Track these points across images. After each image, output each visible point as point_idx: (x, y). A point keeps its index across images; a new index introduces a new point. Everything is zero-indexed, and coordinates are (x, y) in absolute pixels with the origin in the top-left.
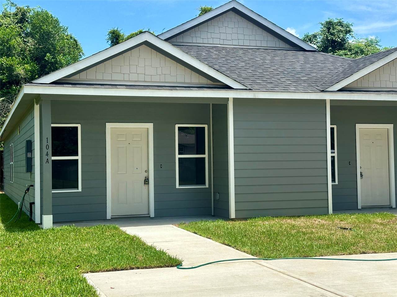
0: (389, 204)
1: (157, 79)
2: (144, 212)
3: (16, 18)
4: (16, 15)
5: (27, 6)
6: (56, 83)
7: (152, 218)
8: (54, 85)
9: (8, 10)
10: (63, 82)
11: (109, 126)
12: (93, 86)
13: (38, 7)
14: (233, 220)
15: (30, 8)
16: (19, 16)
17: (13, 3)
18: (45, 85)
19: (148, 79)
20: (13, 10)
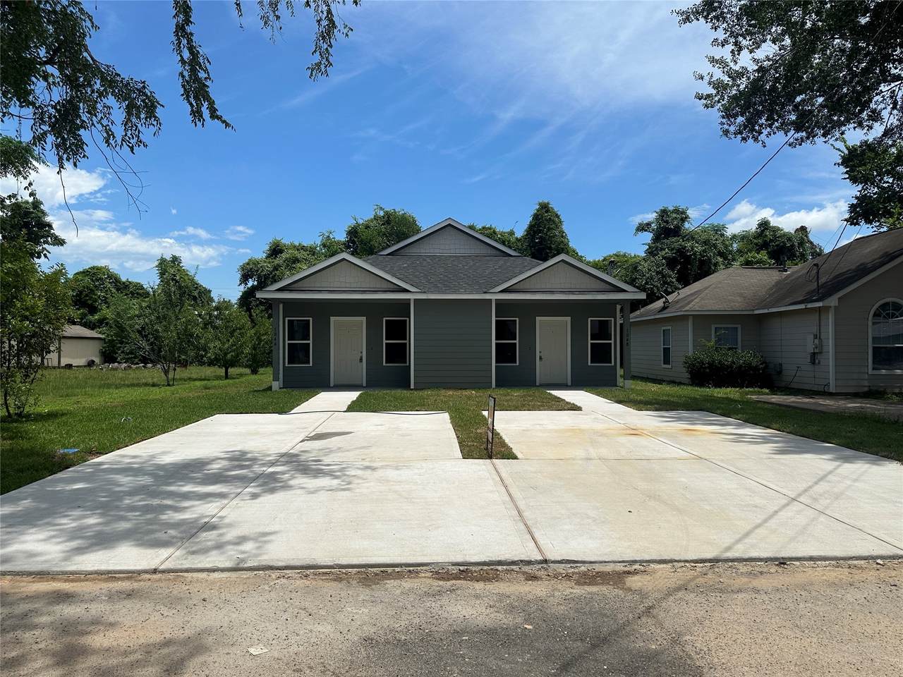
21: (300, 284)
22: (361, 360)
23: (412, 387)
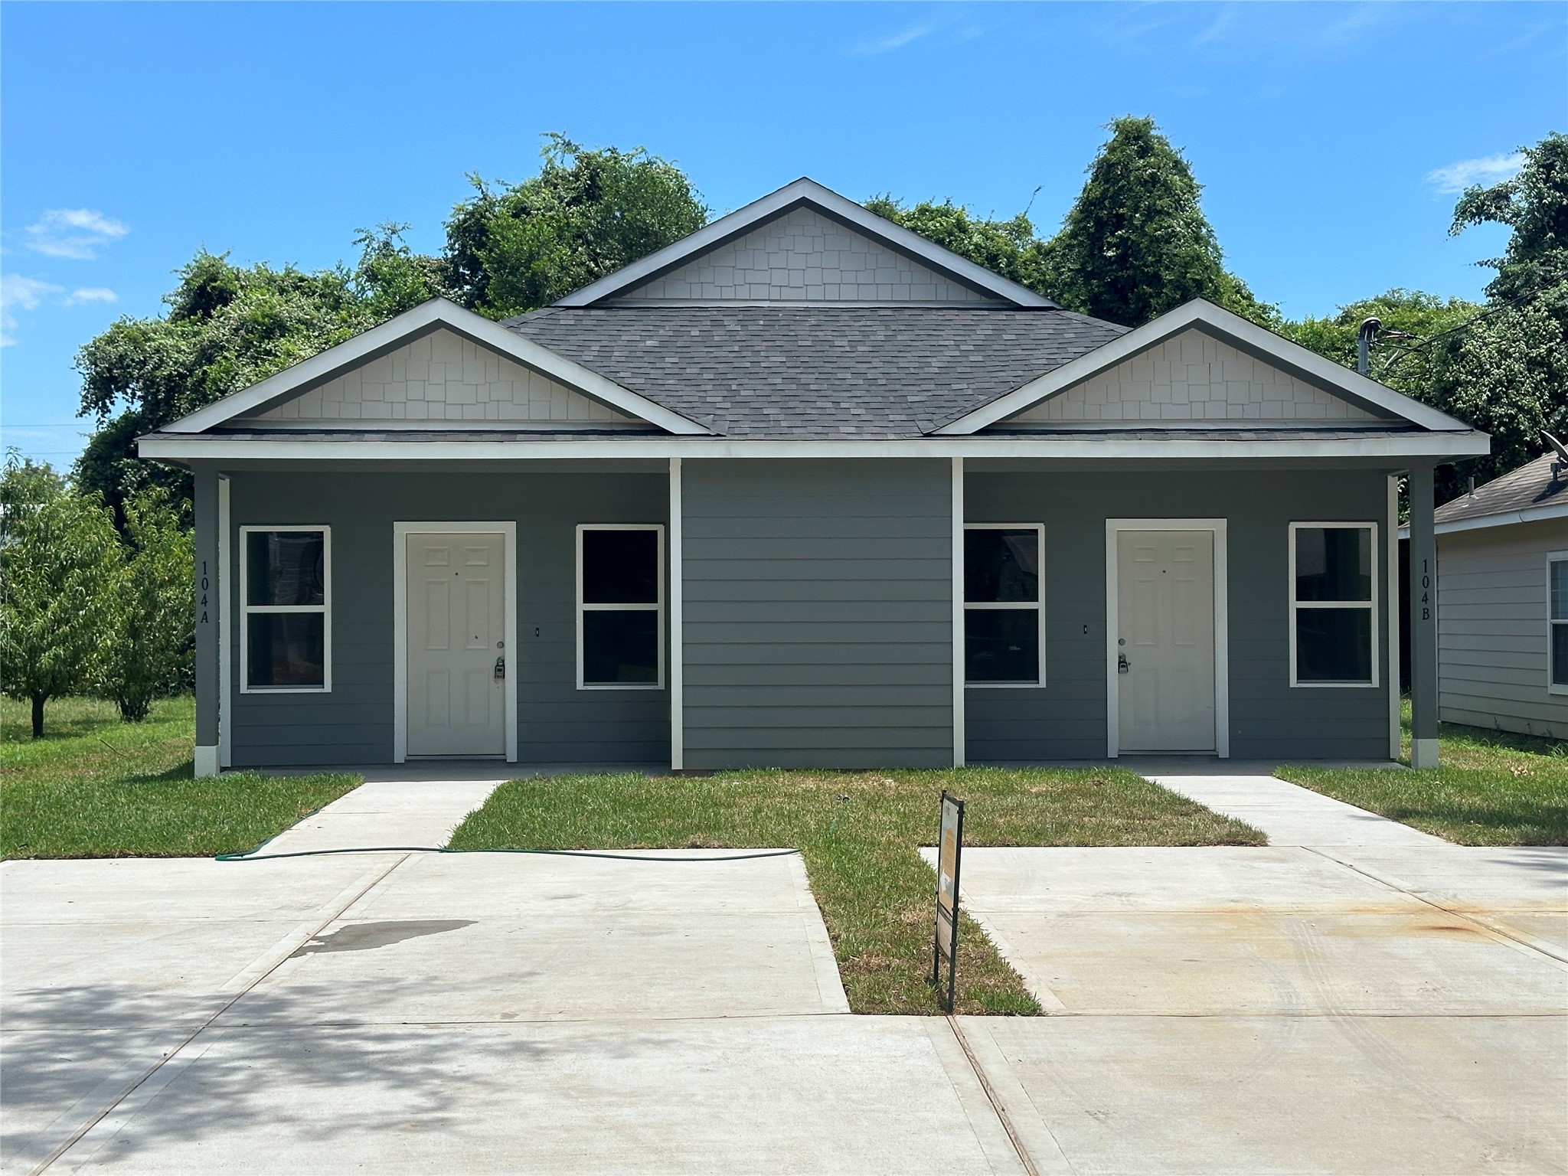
0: (1213, 748)
1: (475, 415)
2: (494, 749)
3: (573, 189)
4: (577, 176)
5: (609, 150)
6: (218, 431)
7: (512, 765)
8: (209, 436)
9: (557, 163)
10: (238, 427)
11: (402, 530)
12: (304, 437)
13: (640, 150)
14: (677, 773)
15: (622, 152)
16: (585, 179)
17: (569, 144)
18: (190, 437)
19: (453, 413)
20: (570, 164)
21: (288, 411)
22: (500, 670)
23: (677, 763)
